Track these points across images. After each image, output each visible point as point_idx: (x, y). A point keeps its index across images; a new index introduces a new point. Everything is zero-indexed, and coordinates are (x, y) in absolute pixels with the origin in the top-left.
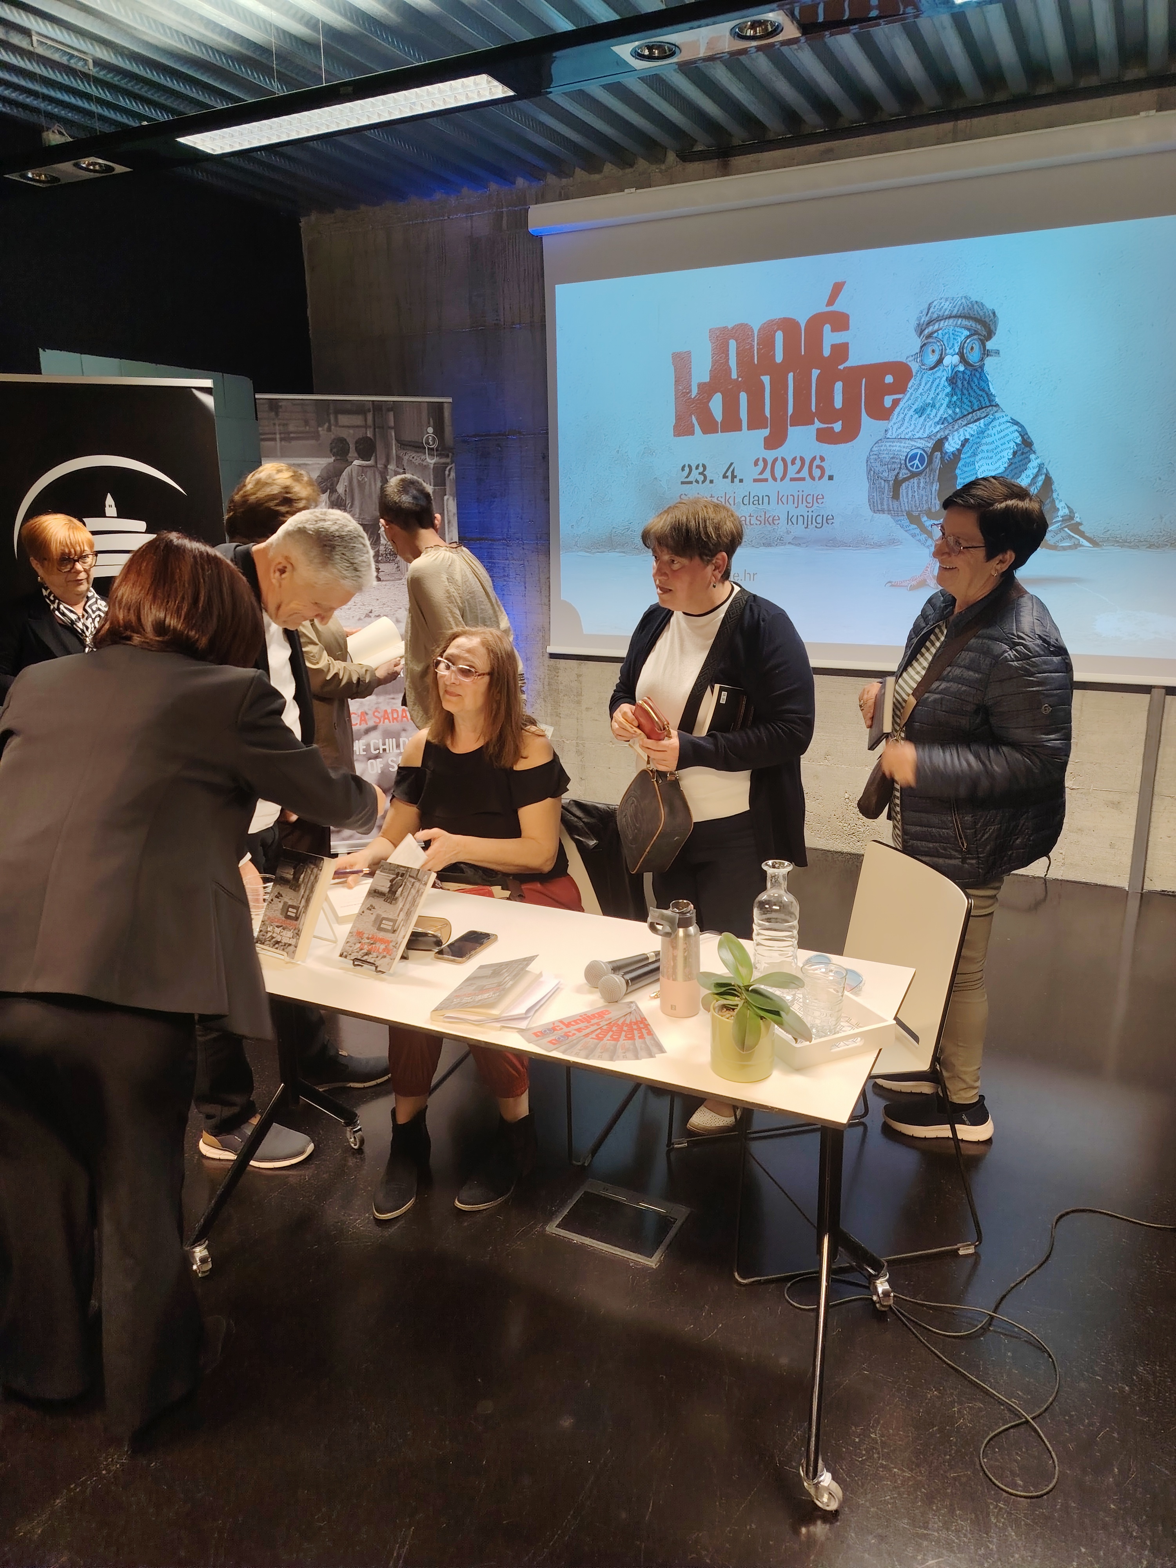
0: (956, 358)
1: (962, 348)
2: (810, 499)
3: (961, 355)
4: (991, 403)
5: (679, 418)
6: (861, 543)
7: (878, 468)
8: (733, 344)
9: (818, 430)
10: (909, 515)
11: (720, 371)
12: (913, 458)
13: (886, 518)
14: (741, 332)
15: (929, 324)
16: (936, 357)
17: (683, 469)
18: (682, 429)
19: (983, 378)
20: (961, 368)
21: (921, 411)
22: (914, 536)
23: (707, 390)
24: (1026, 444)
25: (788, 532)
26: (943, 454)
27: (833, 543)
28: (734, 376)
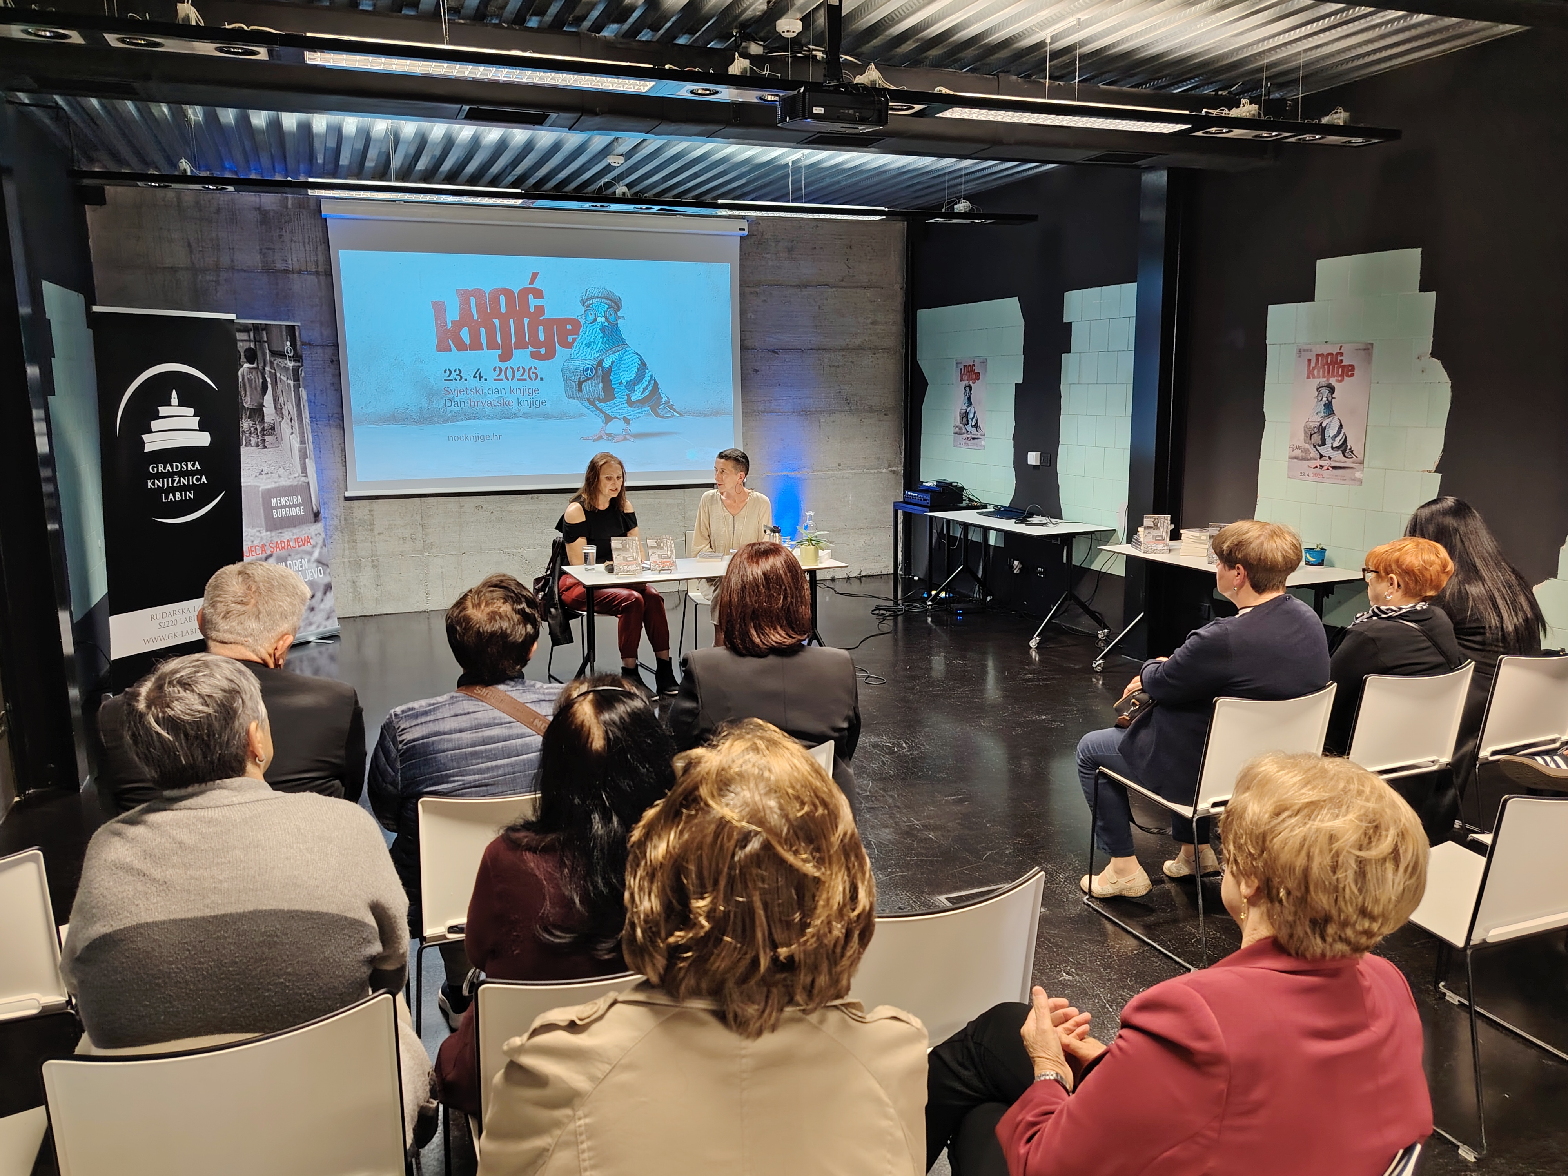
0: (603, 319)
1: (605, 314)
2: (530, 391)
3: (605, 317)
4: (623, 342)
5: (440, 341)
6: (563, 416)
7: (569, 375)
8: (473, 300)
9: (531, 352)
10: (588, 400)
11: (465, 315)
12: (587, 369)
13: (576, 402)
14: (478, 293)
15: (587, 300)
16: (593, 318)
17: (445, 372)
18: (442, 347)
19: (618, 329)
20: (606, 324)
21: (588, 345)
22: (592, 412)
23: (458, 326)
24: (643, 366)
25: (519, 410)
26: (603, 368)
27: (546, 416)
28: (475, 318)
